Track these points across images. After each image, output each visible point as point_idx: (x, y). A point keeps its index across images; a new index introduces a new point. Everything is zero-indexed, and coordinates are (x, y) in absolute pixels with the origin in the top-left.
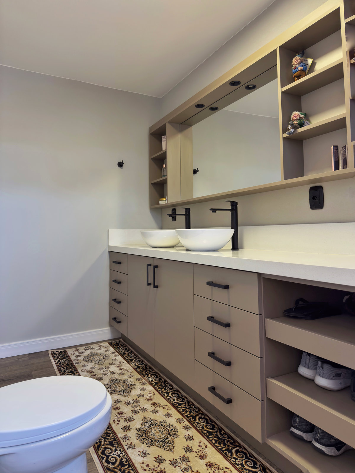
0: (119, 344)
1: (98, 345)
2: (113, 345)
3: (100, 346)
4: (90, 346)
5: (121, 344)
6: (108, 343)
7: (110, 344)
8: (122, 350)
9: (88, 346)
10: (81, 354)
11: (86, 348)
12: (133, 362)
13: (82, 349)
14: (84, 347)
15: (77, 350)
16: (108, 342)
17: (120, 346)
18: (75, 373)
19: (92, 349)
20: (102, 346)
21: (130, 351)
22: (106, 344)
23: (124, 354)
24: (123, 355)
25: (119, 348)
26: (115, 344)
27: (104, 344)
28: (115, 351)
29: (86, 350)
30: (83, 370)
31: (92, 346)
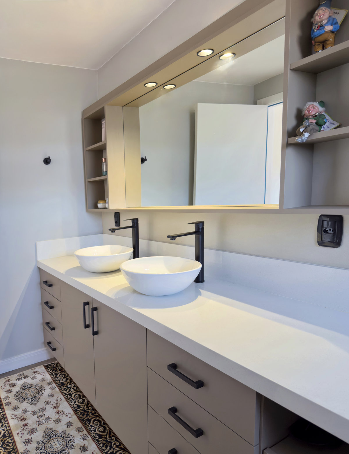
0: (56, 368)
1: (32, 371)
2: (50, 370)
3: (35, 372)
4: (23, 372)
5: (59, 369)
6: (44, 368)
7: (47, 367)
8: (60, 378)
9: (21, 373)
10: (12, 388)
11: (18, 377)
12: (72, 399)
13: (13, 378)
14: (16, 375)
15: (8, 381)
16: (44, 366)
17: (58, 371)
18: (4, 422)
19: (26, 377)
20: (37, 372)
21: (69, 379)
22: (42, 369)
23: (63, 384)
24: (60, 387)
25: (56, 375)
26: (52, 369)
27: (39, 368)
28: (52, 381)
29: (19, 379)
30: (13, 416)
31: (26, 373)
